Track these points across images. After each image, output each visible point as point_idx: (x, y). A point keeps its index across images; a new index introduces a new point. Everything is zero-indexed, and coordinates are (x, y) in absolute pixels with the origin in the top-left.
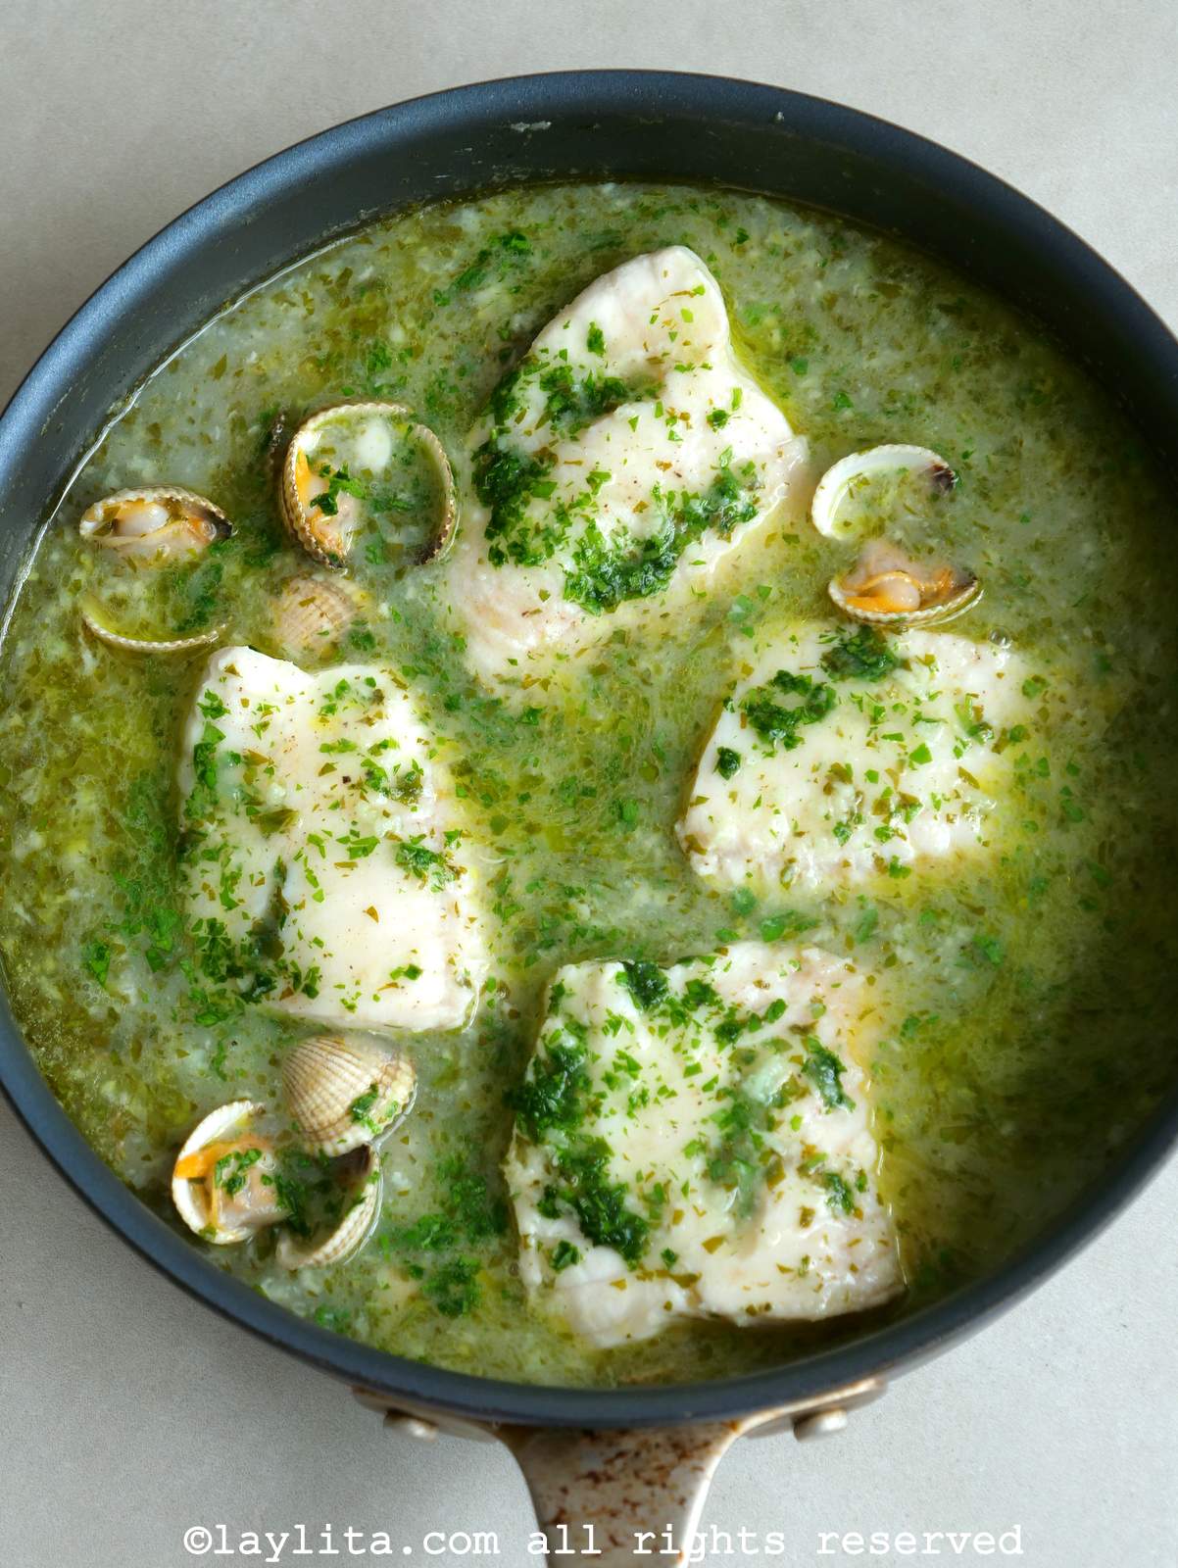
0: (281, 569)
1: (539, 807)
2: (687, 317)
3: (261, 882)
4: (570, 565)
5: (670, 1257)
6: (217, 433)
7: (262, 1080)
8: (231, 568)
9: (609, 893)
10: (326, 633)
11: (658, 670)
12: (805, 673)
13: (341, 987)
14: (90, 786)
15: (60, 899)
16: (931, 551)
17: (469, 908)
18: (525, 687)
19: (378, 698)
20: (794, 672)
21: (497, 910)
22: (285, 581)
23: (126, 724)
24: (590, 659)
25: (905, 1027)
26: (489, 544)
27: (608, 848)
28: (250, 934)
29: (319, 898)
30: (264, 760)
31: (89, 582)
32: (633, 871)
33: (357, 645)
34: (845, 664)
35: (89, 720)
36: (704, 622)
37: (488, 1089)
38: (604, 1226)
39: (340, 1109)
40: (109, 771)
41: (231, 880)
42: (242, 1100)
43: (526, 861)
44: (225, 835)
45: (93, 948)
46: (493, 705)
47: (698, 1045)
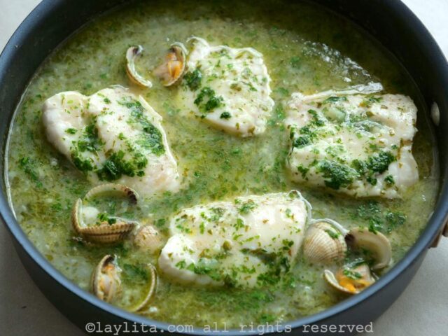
0: (130, 245)
1: (230, 177)
2: (70, 102)
3: (248, 258)
4: (149, 151)
5: (394, 147)
6: (74, 261)
7: (317, 270)
8: (126, 261)
9: (263, 159)
10: (157, 233)
11: (187, 137)
12: (196, 95)
13: (291, 233)
14: (200, 314)
16: (160, 59)
17: (263, 198)
18: (186, 176)
19: (185, 216)
20: (196, 98)
21: (265, 192)
22: (135, 244)
23: (179, 301)
24: (180, 157)
25: (318, 84)
26: (136, 176)
27: (247, 158)
28: (265, 264)
29: (258, 237)
30: (203, 252)
33: (163, 224)
34: (196, 83)
35: (175, 313)
36: (173, 122)
37: (327, 203)
38: (383, 163)
39: (333, 241)
40: (196, 308)
41: (245, 269)
42: (324, 276)
43: (248, 182)
44: (229, 268)
45: (262, 320)
46: (192, 186)
47: (324, 130)
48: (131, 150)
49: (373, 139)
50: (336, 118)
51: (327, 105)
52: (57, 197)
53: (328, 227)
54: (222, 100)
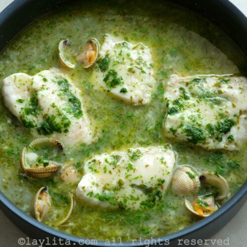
0: (58, 179)
1: (125, 133)
2: (20, 80)
3: (134, 191)
4: (72, 115)
5: (235, 116)
6: (21, 190)
7: (180, 199)
8: (55, 191)
9: (148, 122)
10: (75, 172)
11: (98, 105)
12: (105, 75)
13: (163, 174)
14: (102, 227)
15: (129, 238)
16: (81, 48)
17: (146, 149)
18: (97, 132)
19: (94, 161)
20: (105, 77)
21: (148, 145)
22: (61, 179)
23: (89, 218)
24: (92, 119)
25: (187, 69)
26: (63, 132)
27: (137, 121)
28: (146, 195)
29: (141, 177)
30: (105, 186)
31: (52, 222)
32: (144, 116)
33: (80, 166)
34: (105, 67)
35: (86, 226)
36: (89, 94)
37: (189, 152)
38: (227, 127)
39: (191, 181)
40: (100, 223)
41: (132, 198)
42: (184, 203)
43: (137, 137)
44: (121, 197)
45: (142, 232)
46: (100, 140)
47: (188, 103)
48: (60, 115)
49: (221, 109)
50: (197, 94)
51: (192, 85)
52: (11, 145)
53: (189, 170)
54: (122, 79)
